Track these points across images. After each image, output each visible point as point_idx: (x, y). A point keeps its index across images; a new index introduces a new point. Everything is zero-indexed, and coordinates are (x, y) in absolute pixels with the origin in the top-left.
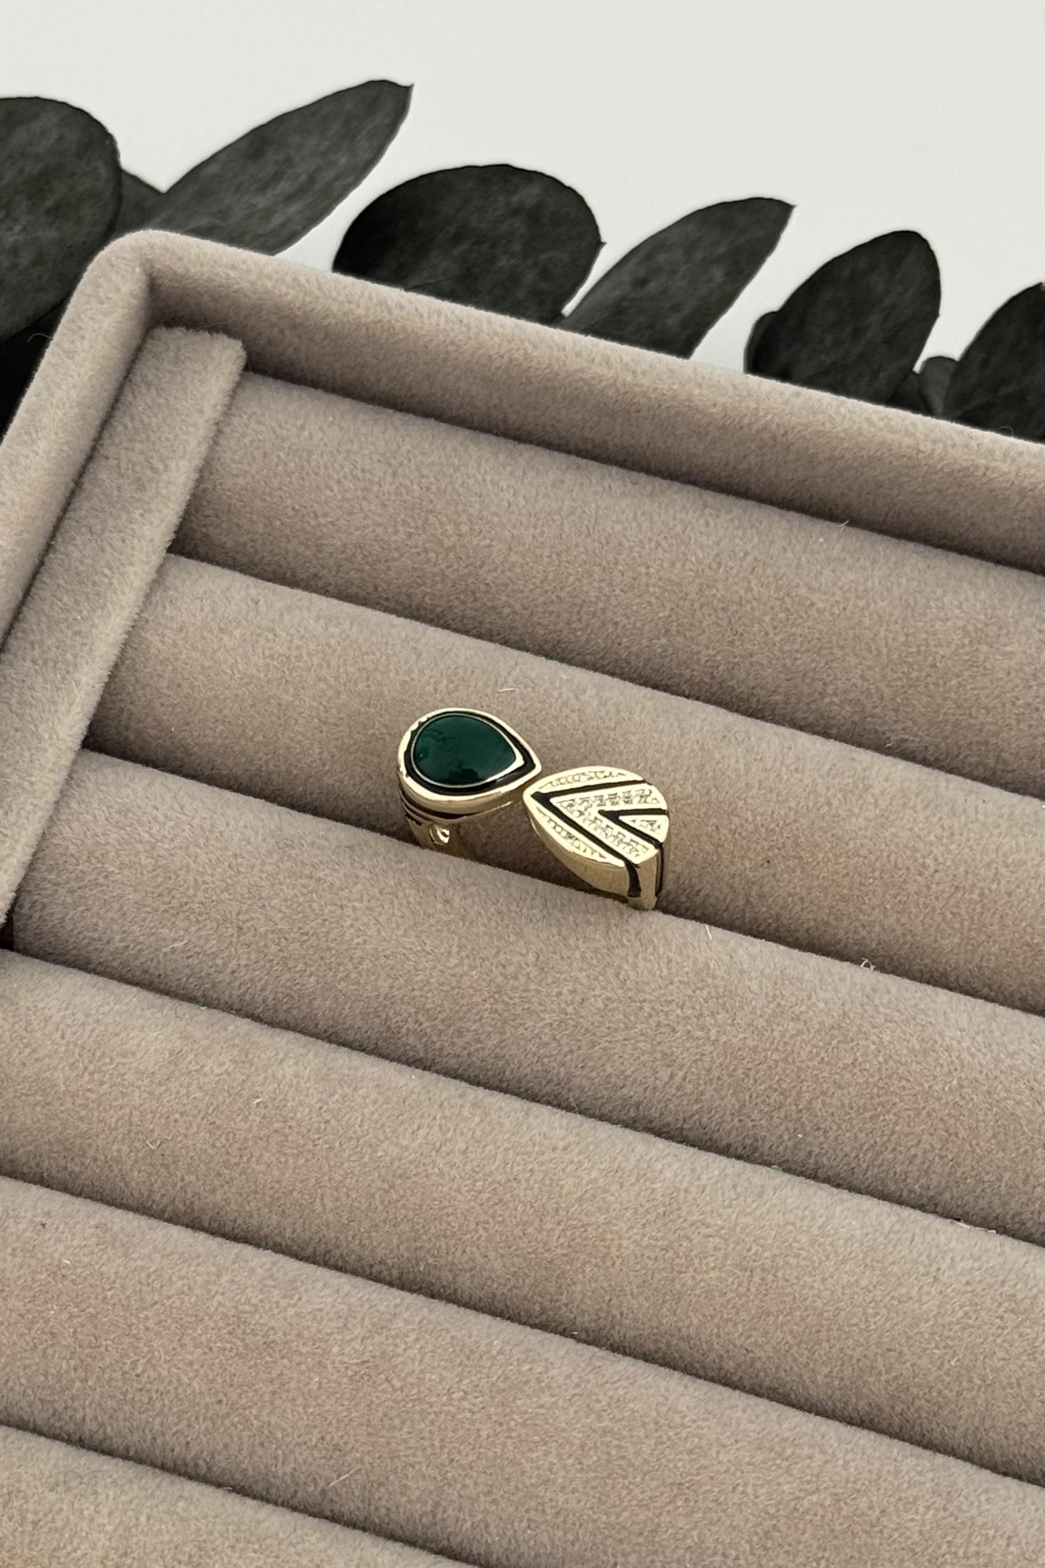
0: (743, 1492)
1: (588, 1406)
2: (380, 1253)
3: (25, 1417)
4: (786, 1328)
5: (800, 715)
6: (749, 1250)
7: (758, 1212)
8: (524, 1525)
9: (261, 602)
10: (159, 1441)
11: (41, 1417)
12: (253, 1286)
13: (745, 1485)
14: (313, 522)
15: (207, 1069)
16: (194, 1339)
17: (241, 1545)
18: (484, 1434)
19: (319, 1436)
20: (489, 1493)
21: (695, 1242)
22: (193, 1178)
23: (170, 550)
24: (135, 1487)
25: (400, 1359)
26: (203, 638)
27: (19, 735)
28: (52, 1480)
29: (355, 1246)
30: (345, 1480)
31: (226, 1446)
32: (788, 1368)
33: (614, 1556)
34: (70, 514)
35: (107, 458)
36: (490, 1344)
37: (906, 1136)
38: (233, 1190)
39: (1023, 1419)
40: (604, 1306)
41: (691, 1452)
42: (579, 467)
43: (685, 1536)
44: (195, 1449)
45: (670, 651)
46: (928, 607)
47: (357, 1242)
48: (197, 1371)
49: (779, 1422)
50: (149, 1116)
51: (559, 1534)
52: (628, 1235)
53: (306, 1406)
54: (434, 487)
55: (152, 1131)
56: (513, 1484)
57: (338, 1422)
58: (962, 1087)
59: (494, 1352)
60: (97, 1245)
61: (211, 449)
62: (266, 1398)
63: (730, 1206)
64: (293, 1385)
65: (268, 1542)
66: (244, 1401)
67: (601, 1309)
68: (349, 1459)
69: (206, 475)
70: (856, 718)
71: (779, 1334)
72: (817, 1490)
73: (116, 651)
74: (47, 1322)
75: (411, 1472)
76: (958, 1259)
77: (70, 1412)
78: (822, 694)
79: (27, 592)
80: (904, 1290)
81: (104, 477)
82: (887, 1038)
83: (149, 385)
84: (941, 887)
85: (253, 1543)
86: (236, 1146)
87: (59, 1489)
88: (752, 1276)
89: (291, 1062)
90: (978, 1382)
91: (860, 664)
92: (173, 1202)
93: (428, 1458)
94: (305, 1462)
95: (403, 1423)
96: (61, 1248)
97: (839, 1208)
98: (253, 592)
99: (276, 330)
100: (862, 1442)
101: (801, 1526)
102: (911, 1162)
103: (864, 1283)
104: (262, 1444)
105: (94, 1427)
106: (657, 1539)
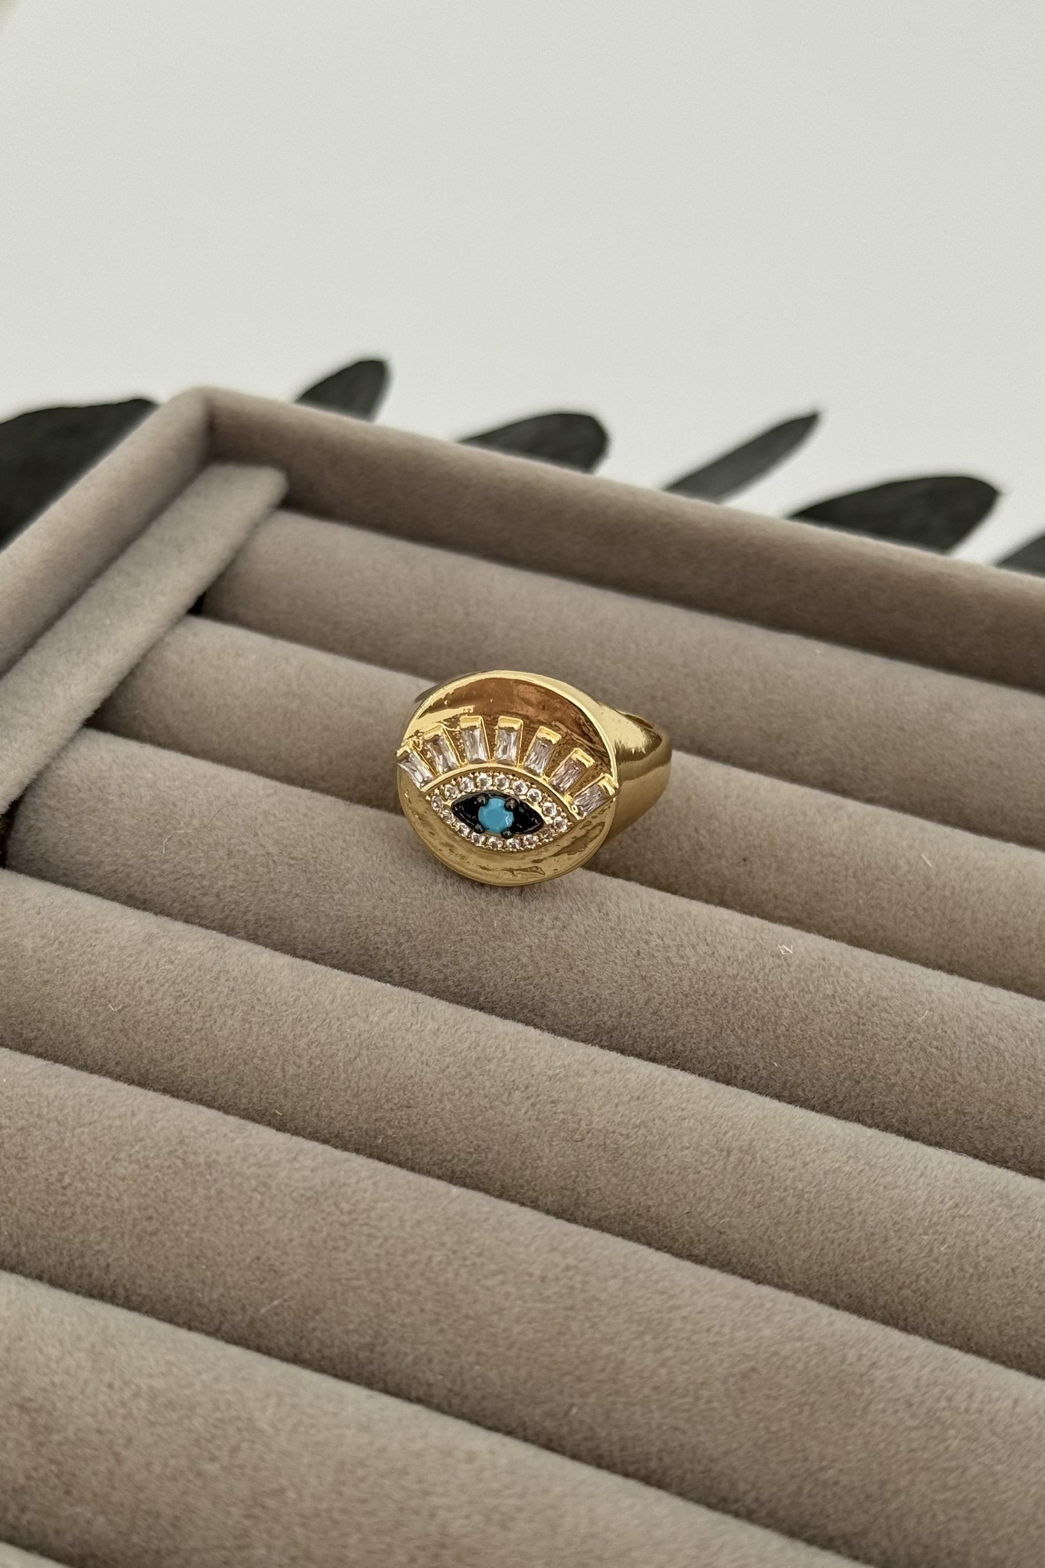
0: (718, 1333)
4: (762, 1209)
6: (726, 1133)
8: (472, 1359)
14: (334, 602)
19: (254, 1255)
21: (669, 1123)
22: (151, 1043)
30: (277, 1307)
31: (150, 1267)
37: (886, 1064)
39: (1019, 1312)
40: (570, 1183)
43: (652, 1375)
48: (129, 1185)
50: (115, 982)
51: (511, 1369)
52: (599, 1112)
53: (243, 1224)
55: (116, 996)
56: (463, 1312)
57: (277, 1241)
60: (41, 1074)
64: (231, 1203)
66: (177, 1217)
71: (756, 1216)
72: (800, 1339)
75: (351, 1298)
93: (371, 1282)
94: (235, 1286)
96: (1, 1072)
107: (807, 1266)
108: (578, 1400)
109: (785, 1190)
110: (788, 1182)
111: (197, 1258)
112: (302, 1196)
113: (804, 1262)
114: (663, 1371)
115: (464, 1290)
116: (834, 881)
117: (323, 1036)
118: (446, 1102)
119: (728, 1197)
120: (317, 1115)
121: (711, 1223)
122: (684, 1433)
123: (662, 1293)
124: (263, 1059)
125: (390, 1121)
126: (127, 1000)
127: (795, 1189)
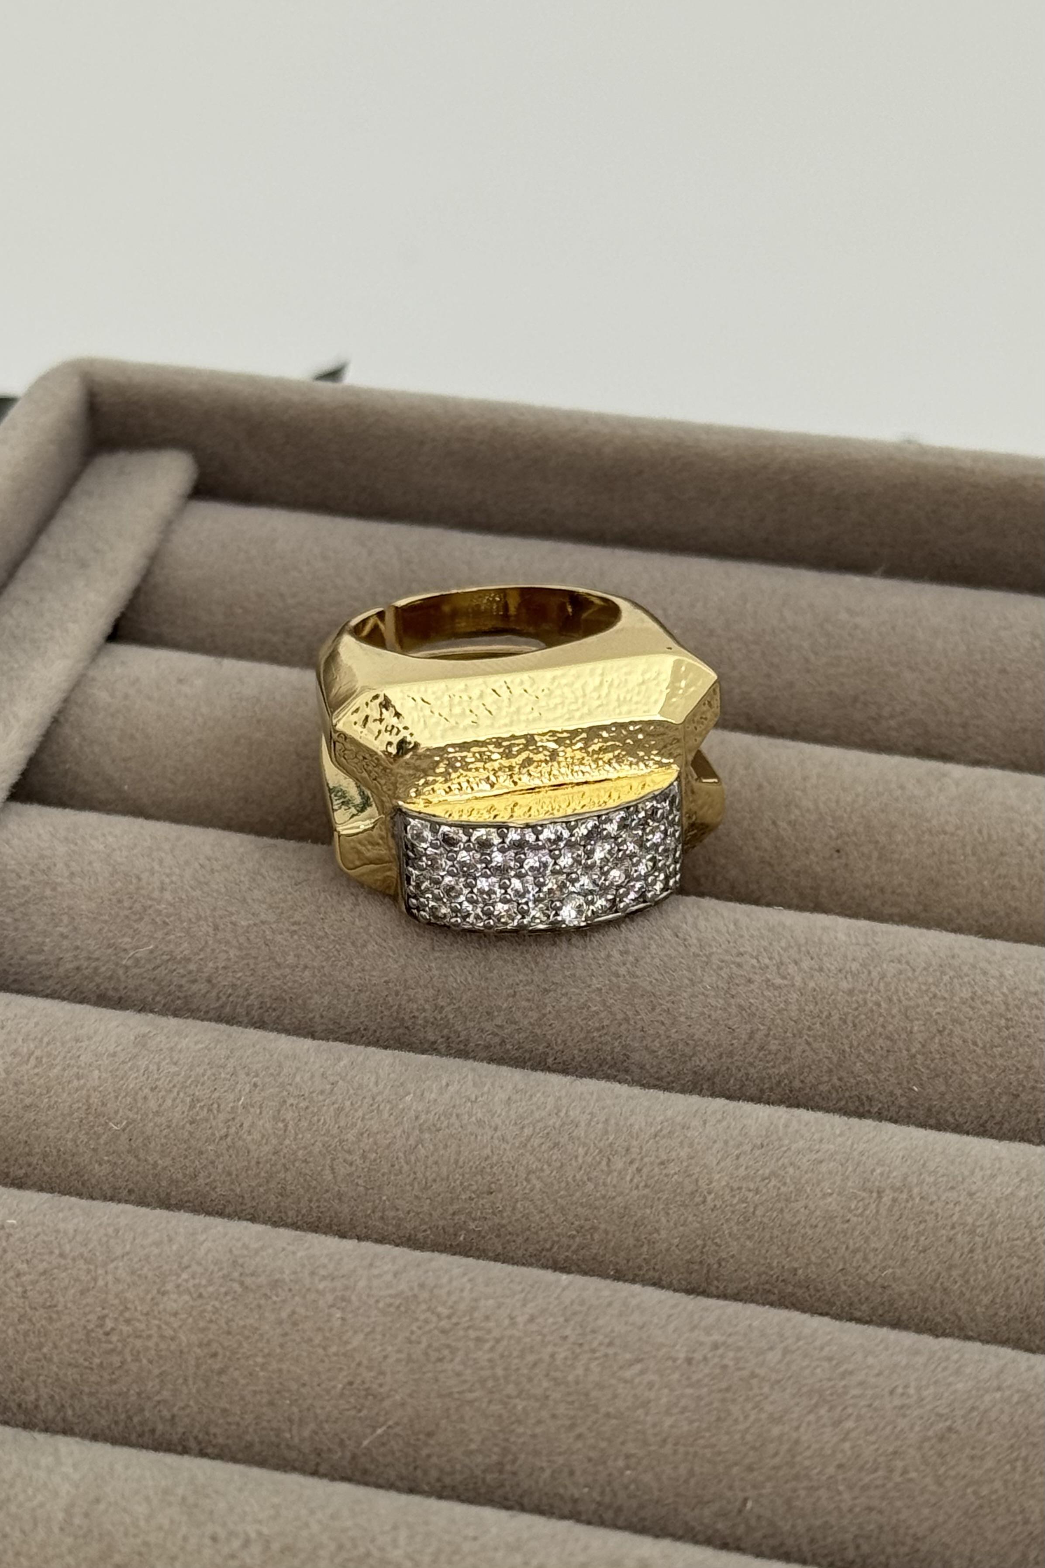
4: (929, 1253)
6: (873, 1172)
8: (621, 1463)
13: (906, 1387)
14: (280, 605)
18: (560, 1357)
21: (803, 1169)
26: (159, 689)
31: (224, 1411)
43: (834, 1451)
48: (184, 1320)
50: (112, 1096)
51: (668, 1469)
55: (116, 1111)
56: (602, 1411)
57: (370, 1360)
61: (161, 540)
64: (308, 1324)
66: (245, 1350)
71: (922, 1260)
72: (999, 1389)
75: (468, 1413)
88: (880, 1197)
91: (918, 679)
93: (489, 1392)
94: (328, 1419)
95: (454, 1353)
96: (4, 1211)
106: (798, 1459)
107: (991, 1312)
108: (751, 1493)
109: (953, 1227)
110: (955, 1218)
111: (278, 1392)
112: (390, 1305)
113: (987, 1307)
114: (847, 1445)
115: (600, 1386)
116: (951, 862)
117: (374, 1125)
118: (534, 1181)
119: (887, 1245)
120: (382, 1218)
121: (871, 1278)
122: (881, 1512)
123: (830, 1359)
124: (305, 1161)
125: (470, 1213)
126: (131, 1115)
127: (965, 1224)
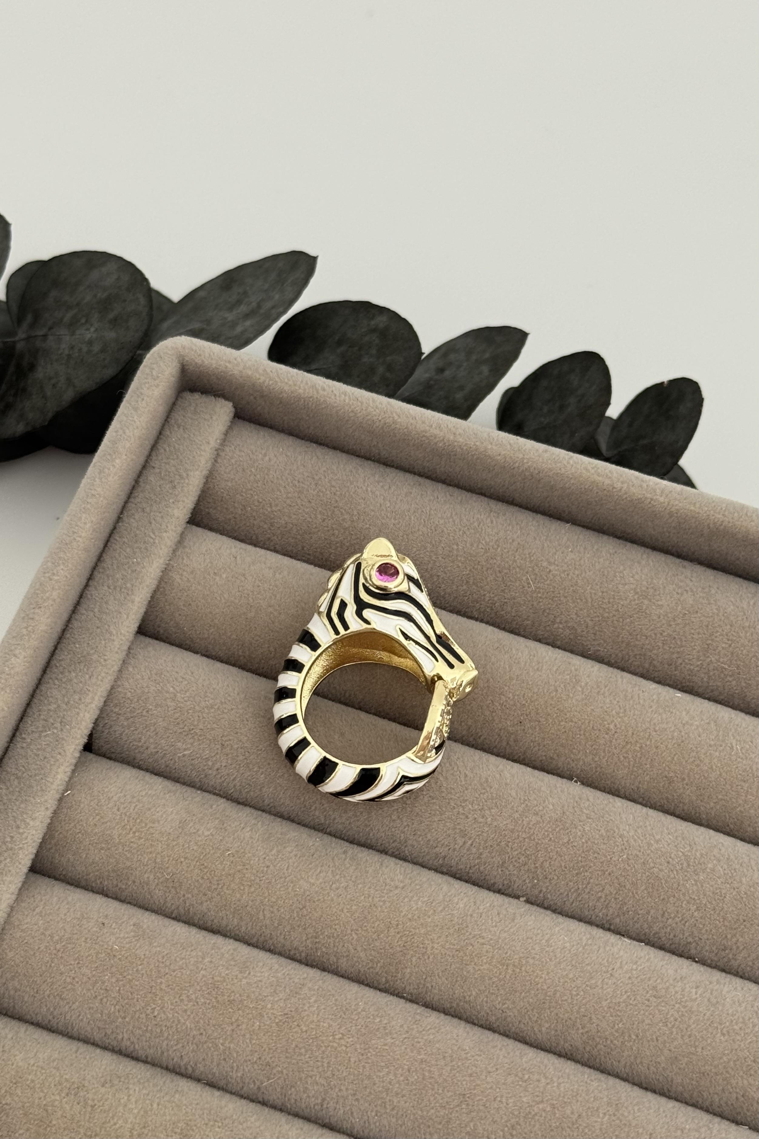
0: (500, 1101)
1: (413, 1045)
2: (296, 943)
3: (89, 1036)
4: (525, 1000)
5: (540, 632)
6: (506, 953)
7: (512, 930)
8: (373, 1114)
9: (238, 558)
10: (165, 1054)
11: (97, 1037)
12: (223, 966)
13: (502, 1097)
14: (269, 509)
15: (200, 832)
16: (188, 996)
17: (211, 1123)
18: (352, 1060)
19: (258, 1057)
20: (355, 1095)
21: (475, 947)
22: (190, 896)
23: (188, 522)
24: (151, 1084)
25: (306, 1013)
26: (204, 578)
27: (99, 630)
28: (102, 1080)
29: (281, 939)
30: (272, 1082)
31: (204, 1059)
32: (526, 1022)
33: (424, 1134)
34: (132, 500)
35: (154, 468)
36: (358, 1004)
37: (597, 885)
38: (213, 904)
39: (658, 1060)
40: (422, 982)
41: (471, 1075)
42: (420, 485)
43: (466, 1126)
44: (186, 1060)
45: (469, 593)
46: (615, 576)
47: (282, 937)
48: (189, 1016)
49: (521, 1057)
50: (167, 859)
51: (394, 1120)
52: (437, 941)
53: (251, 1039)
54: (338, 493)
55: (168, 868)
56: (368, 1090)
57: (269, 1049)
58: (629, 859)
59: (360, 1010)
60: (134, 937)
61: (213, 465)
62: (228, 1033)
63: (496, 926)
64: (244, 1026)
65: (227, 1121)
66: (216, 1034)
67: (420, 983)
68: (274, 1071)
69: (209, 480)
70: (572, 637)
71: (522, 1004)
72: (542, 1102)
73: (156, 582)
74: (103, 983)
75: (309, 1080)
76: (624, 962)
77: (114, 1035)
78: (554, 622)
79: (106, 545)
80: (593, 982)
81: (152, 479)
82: (587, 828)
83: (179, 427)
84: (618, 741)
85: (218, 1122)
86: (215, 878)
87: (107, 1085)
88: (507, 969)
89: (248, 829)
90: (634, 1037)
91: (576, 607)
92: (178, 908)
93: (320, 1073)
94: (249, 1071)
95: (306, 1051)
96: (113, 939)
97: (557, 929)
98: (234, 550)
99: (252, 397)
100: (567, 1071)
101: (532, 1123)
102: (598, 900)
103: (571, 976)
104: (225, 1059)
105: (128, 1043)
106: (450, 1126)
109: (538, 990)
110: (539, 985)
111: (228, 1056)
112: (280, 1021)
114: (472, 1124)
116: (573, 737)
119: (507, 993)
124: (252, 907)
126: (174, 870)
127: (543, 989)
